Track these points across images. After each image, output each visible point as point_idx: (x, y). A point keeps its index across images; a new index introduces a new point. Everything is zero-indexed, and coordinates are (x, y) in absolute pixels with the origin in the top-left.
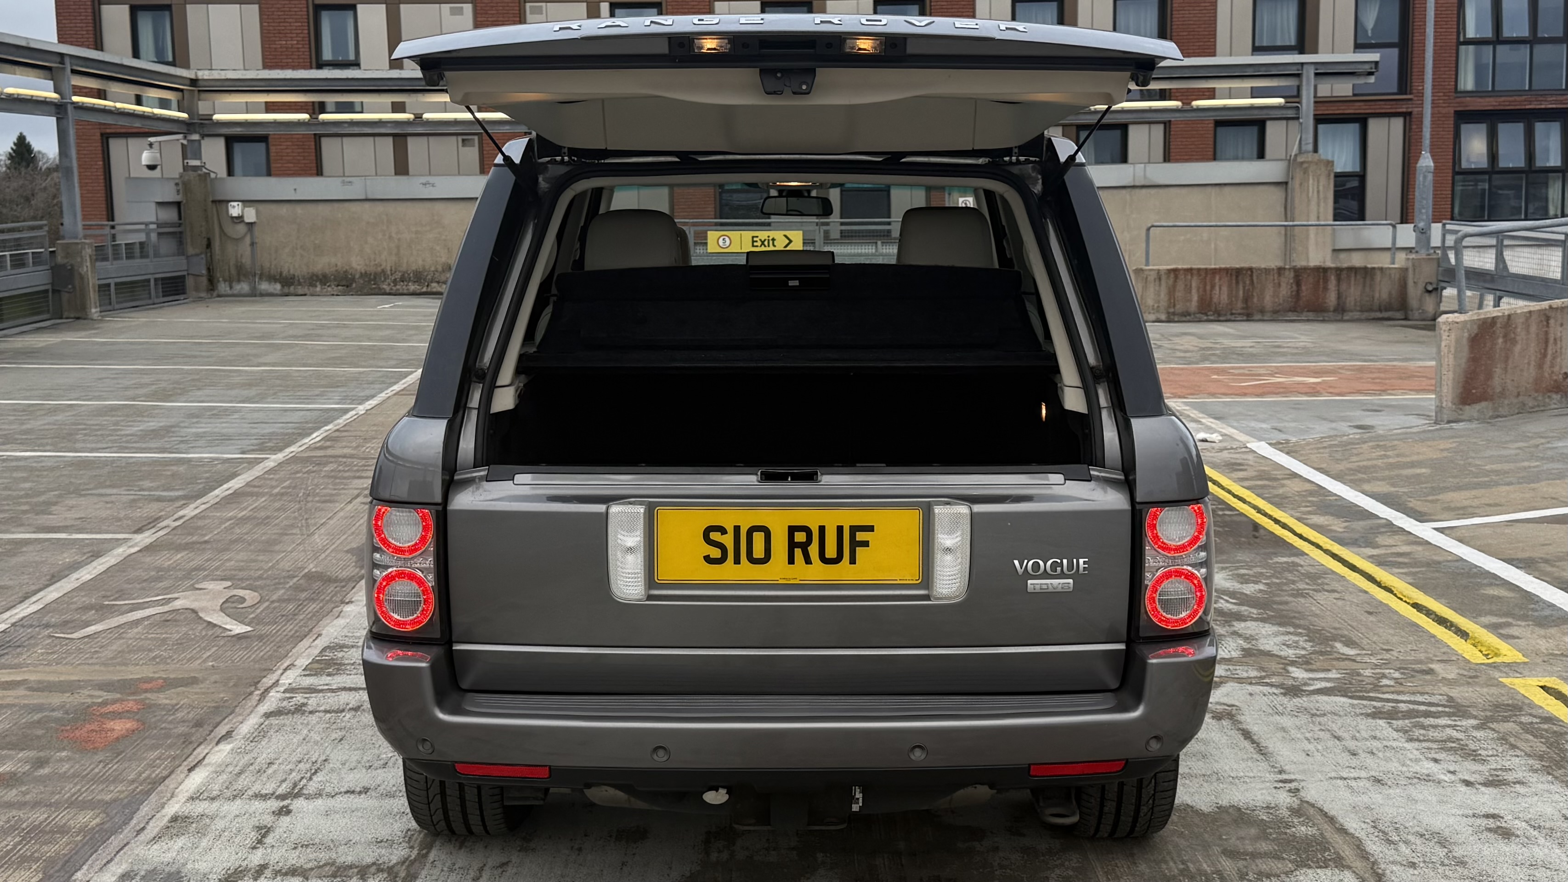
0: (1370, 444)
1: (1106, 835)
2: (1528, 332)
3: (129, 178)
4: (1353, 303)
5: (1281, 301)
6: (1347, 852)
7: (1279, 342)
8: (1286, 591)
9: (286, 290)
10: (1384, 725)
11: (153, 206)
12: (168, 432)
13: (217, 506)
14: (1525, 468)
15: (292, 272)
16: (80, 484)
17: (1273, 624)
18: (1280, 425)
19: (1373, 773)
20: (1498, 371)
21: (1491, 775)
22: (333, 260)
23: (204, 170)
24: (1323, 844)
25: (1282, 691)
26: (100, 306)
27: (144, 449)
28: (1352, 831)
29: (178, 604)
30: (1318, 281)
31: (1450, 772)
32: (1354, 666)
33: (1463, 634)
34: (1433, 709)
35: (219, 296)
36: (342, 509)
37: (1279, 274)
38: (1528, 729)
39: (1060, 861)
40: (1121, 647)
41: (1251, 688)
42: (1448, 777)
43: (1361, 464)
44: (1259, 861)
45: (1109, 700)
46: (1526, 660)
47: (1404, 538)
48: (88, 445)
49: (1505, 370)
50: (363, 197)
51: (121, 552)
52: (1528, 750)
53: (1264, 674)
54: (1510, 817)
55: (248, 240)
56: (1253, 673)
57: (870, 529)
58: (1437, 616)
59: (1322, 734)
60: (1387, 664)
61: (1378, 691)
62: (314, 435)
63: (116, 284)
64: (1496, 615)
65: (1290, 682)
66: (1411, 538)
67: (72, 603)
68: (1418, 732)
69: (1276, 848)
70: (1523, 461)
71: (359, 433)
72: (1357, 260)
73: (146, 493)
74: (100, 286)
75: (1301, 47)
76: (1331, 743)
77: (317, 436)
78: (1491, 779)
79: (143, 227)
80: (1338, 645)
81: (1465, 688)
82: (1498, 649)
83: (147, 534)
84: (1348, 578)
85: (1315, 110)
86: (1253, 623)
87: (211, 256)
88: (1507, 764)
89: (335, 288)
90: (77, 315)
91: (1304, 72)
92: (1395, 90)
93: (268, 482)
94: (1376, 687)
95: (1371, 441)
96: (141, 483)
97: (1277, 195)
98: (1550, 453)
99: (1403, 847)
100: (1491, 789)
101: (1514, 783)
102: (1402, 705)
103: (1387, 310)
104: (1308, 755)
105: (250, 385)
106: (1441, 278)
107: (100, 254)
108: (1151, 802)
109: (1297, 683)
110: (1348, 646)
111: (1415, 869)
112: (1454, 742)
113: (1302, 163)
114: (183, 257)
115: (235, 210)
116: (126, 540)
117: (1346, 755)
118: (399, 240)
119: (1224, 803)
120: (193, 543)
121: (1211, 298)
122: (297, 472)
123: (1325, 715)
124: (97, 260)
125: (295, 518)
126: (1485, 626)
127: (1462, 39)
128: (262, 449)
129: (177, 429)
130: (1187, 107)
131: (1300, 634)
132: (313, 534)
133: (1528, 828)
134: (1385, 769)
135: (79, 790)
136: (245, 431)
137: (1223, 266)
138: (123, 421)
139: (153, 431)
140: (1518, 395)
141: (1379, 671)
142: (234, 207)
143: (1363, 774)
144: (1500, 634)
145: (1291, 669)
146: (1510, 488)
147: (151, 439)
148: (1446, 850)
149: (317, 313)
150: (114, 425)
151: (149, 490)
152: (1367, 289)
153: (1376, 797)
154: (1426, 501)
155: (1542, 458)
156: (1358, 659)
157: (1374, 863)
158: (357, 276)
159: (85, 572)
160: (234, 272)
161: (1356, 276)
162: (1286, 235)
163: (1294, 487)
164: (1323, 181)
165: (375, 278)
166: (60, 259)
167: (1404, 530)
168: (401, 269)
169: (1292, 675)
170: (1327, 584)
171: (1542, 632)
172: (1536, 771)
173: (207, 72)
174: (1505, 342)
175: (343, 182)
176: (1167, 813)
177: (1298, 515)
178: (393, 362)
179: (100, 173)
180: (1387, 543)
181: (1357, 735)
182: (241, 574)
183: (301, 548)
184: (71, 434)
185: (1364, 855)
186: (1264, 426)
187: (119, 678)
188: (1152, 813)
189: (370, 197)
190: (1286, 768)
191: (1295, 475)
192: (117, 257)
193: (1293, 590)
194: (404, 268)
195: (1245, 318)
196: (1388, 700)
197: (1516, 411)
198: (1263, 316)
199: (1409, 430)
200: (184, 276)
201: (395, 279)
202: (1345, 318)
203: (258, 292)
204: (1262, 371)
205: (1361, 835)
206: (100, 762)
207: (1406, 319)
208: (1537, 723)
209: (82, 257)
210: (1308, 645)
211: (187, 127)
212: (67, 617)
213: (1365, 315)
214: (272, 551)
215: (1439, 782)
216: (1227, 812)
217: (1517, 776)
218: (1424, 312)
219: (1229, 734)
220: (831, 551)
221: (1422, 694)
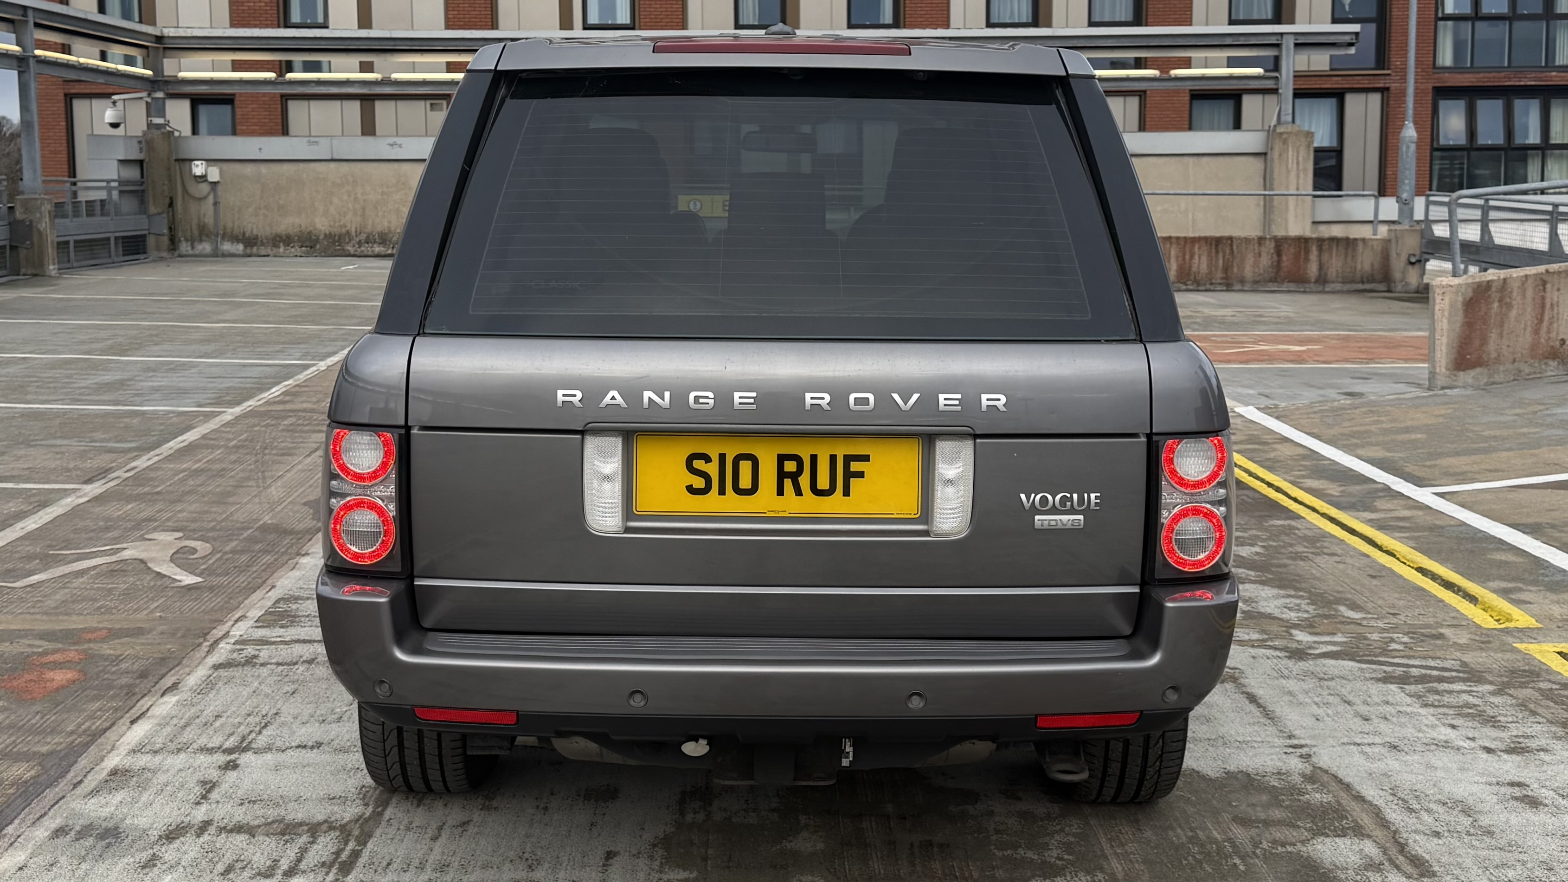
0: (1363, 410)
1: (1109, 799)
2: (1524, 297)
3: (92, 135)
4: (1334, 274)
5: (1262, 271)
6: (1366, 820)
7: (1261, 311)
8: (1283, 553)
9: (248, 251)
10: (1395, 690)
11: (116, 163)
12: (123, 385)
13: (170, 458)
14: (1524, 434)
15: (255, 232)
16: (30, 435)
17: (1272, 587)
18: (1267, 391)
19: (1388, 740)
20: (1493, 336)
21: (1513, 742)
22: (297, 221)
23: (168, 128)
24: (1340, 813)
25: (1287, 654)
26: (59, 263)
27: (98, 401)
28: (1369, 798)
29: (126, 554)
30: (1300, 252)
31: (1469, 738)
32: (1360, 630)
33: (1472, 599)
34: (1446, 674)
35: (180, 256)
36: (300, 462)
37: (1260, 244)
38: (1547, 695)
39: (1058, 827)
40: (1136, 590)
41: (1253, 651)
42: (1467, 744)
43: (1355, 429)
44: (1272, 829)
45: (1122, 647)
46: (1540, 626)
47: (1403, 502)
48: (40, 397)
49: (1501, 335)
50: (329, 157)
51: (69, 502)
52: (1549, 716)
53: (1266, 637)
54: (1536, 785)
55: (211, 199)
56: (1255, 636)
57: (866, 458)
58: (1443, 580)
59: (1331, 699)
60: (1395, 628)
61: (1386, 656)
62: (274, 390)
63: (76, 242)
64: (1505, 580)
65: (1295, 645)
66: (1411, 503)
67: (16, 552)
68: (1431, 698)
69: (1289, 815)
70: (1522, 427)
71: (320, 389)
72: (1337, 231)
73: (98, 444)
74: (59, 243)
75: (1277, 19)
76: (1341, 708)
77: (276, 391)
78: (1512, 746)
79: (104, 184)
80: (1342, 609)
81: (1477, 654)
82: (1510, 614)
83: (97, 484)
84: (1348, 542)
85: (1294, 84)
86: (1252, 585)
87: (173, 215)
88: (1529, 731)
89: (299, 249)
90: (34, 272)
91: (1284, 42)
92: (1373, 65)
93: (223, 435)
94: (1385, 652)
95: (1363, 407)
96: (94, 434)
97: (1256, 165)
98: (1549, 420)
99: (1425, 816)
100: (1514, 756)
101: (1538, 750)
102: (1414, 670)
103: (1368, 282)
104: (1318, 719)
105: (209, 341)
106: (1424, 250)
107: (59, 210)
108: (1158, 763)
109: (1301, 647)
110: (1352, 609)
111: (1439, 838)
112: (1471, 708)
113: (1281, 134)
114: (144, 216)
115: (199, 169)
116: (75, 490)
117: (1359, 721)
118: (365, 201)
119: (1232, 768)
120: (145, 494)
121: (1190, 267)
122: (255, 426)
123: (1333, 679)
124: (56, 217)
125: (251, 471)
126: (1494, 591)
127: (1440, 15)
128: (219, 402)
129: (132, 383)
130: (1165, 76)
131: (1301, 597)
132: (270, 486)
133: (1556, 797)
134: (1400, 735)
135: (14, 741)
136: (202, 385)
137: (1202, 235)
138: (76, 374)
139: (107, 384)
140: (1514, 361)
141: (1386, 635)
142: (197, 166)
143: (1377, 740)
144: (1512, 599)
145: (1294, 632)
146: (1511, 453)
147: (105, 392)
148: (1471, 819)
149: (277, 274)
150: (67, 377)
151: (102, 441)
152: (1349, 259)
153: (1392, 763)
154: (1424, 466)
155: (1542, 425)
156: (1364, 623)
157: (1395, 832)
158: (321, 237)
159: (30, 522)
160: (196, 232)
161: (1337, 246)
162: (1265, 206)
163: (1285, 451)
164: (1303, 153)
165: (339, 239)
166: (19, 215)
167: (1403, 495)
168: (367, 231)
169: (1297, 638)
170: (1326, 547)
171: (1554, 597)
172: (1559, 738)
173: (172, 30)
174: (1501, 307)
175: (309, 141)
176: (1175, 775)
177: (1292, 478)
178: (356, 321)
179: (63, 133)
180: (1386, 508)
181: (1369, 700)
182: (193, 526)
183: (257, 500)
184: (22, 387)
185: (1384, 823)
186: (1251, 392)
187: (61, 628)
188: (1159, 775)
189: (336, 157)
190: (1296, 732)
191: (1286, 440)
192: (76, 214)
193: (1291, 552)
194: (369, 229)
195: (1225, 288)
196: (1398, 665)
197: (1512, 378)
198: (1243, 286)
199: (1402, 396)
200: (144, 236)
201: (360, 241)
202: (1327, 289)
203: (220, 253)
204: (1245, 339)
205: (1380, 802)
206: (37, 713)
207: (1389, 291)
208: (1556, 689)
209: (41, 213)
210: (1311, 608)
211: (152, 84)
212: (10, 566)
213: (1347, 287)
214: (225, 503)
215: (1458, 749)
216: (1236, 778)
217: (1540, 743)
218: (1407, 284)
219: (1233, 697)
220: (823, 483)
221: (1433, 658)
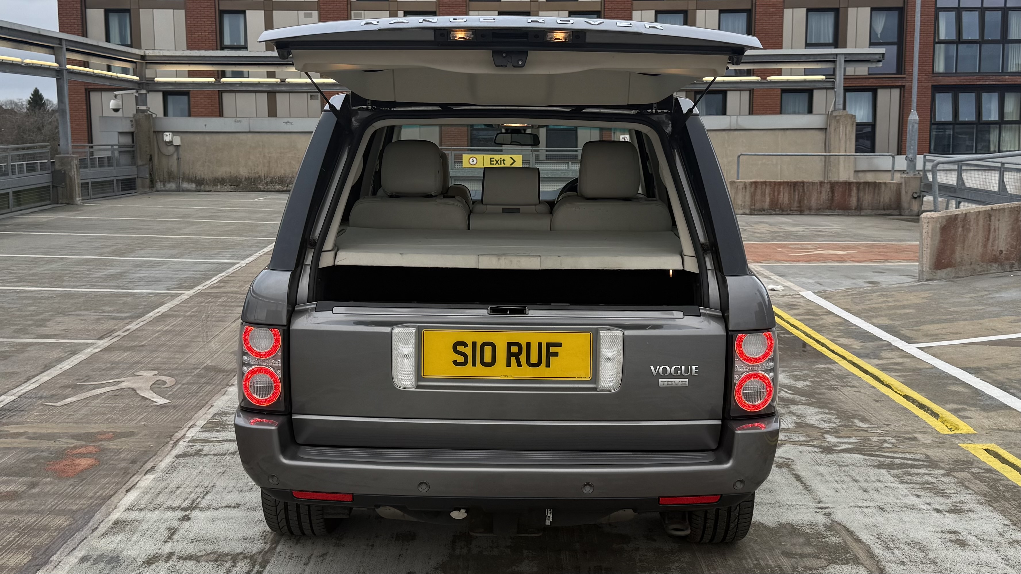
0: (878, 294)
1: (708, 541)
2: (978, 225)
3: (102, 116)
4: (867, 204)
5: (822, 203)
6: (861, 554)
7: (820, 228)
8: (823, 386)
9: (199, 188)
10: (885, 473)
11: (117, 134)
12: (122, 276)
14: (975, 310)
15: (202, 176)
16: (66, 308)
17: (815, 407)
18: (820, 281)
19: (878, 504)
20: (958, 248)
21: (953, 506)
22: (228, 169)
23: (149, 112)
24: (846, 549)
25: (821, 450)
26: (82, 196)
27: (106, 286)
28: (864, 541)
29: (123, 385)
30: (845, 191)
31: (927, 503)
32: (866, 434)
33: (936, 415)
34: (916, 463)
35: (157, 191)
36: (228, 326)
37: (821, 186)
38: (977, 476)
39: (678, 558)
40: (719, 422)
41: (801, 448)
42: (926, 507)
43: (872, 306)
44: (805, 559)
45: (711, 456)
46: (976, 432)
47: (898, 353)
49: (963, 248)
50: (248, 130)
51: (89, 352)
52: (977, 490)
53: (809, 439)
54: (965, 533)
55: (175, 156)
56: (802, 439)
57: (559, 345)
58: (919, 403)
59: (846, 478)
60: (887, 434)
61: (881, 451)
63: (93, 183)
64: (956, 403)
65: (826, 444)
66: (903, 353)
67: (58, 383)
68: (906, 478)
69: (816, 551)
70: (974, 305)
71: (242, 278)
72: (870, 178)
73: (106, 314)
74: (82, 184)
75: (836, 44)
76: (851, 484)
77: (214, 280)
78: (953, 508)
79: (110, 147)
80: (856, 421)
81: (936, 450)
82: (958, 425)
83: (107, 340)
84: (863, 378)
85: (844, 84)
86: (803, 406)
87: (152, 166)
88: (963, 499)
89: (229, 187)
90: (67, 202)
91: (838, 59)
92: (895, 72)
93: (183, 308)
94: (880, 448)
95: (878, 292)
96: (104, 308)
97: (820, 136)
98: (991, 301)
99: (897, 552)
100: (953, 515)
101: (968, 511)
102: (897, 460)
103: (888, 209)
104: (837, 491)
106: (923, 189)
107: (83, 164)
108: (736, 520)
109: (830, 445)
110: (862, 422)
111: (905, 565)
112: (929, 484)
113: (836, 116)
114: (135, 167)
117: (861, 492)
119: (783, 521)
120: (136, 346)
121: (778, 200)
122: (202, 302)
123: (847, 466)
125: (199, 331)
126: (950, 410)
127: (937, 40)
128: (180, 287)
130: (764, 81)
131: (832, 414)
132: (210, 341)
133: (976, 540)
134: (886, 501)
135: (57, 503)
136: (170, 276)
137: (786, 180)
140: (971, 264)
141: (882, 438)
142: (167, 136)
143: (872, 504)
144: (959, 415)
145: (826, 436)
146: (966, 323)
148: (924, 554)
149: (217, 203)
150: (88, 271)
151: (109, 312)
152: (876, 195)
153: (880, 519)
154: (913, 330)
155: (986, 304)
156: (869, 430)
157: (878, 562)
158: (243, 180)
159: (66, 364)
160: (166, 176)
161: (869, 187)
162: (825, 161)
163: (829, 320)
164: (849, 128)
165: (254, 180)
166: (57, 167)
167: (899, 348)
169: (827, 440)
170: (850, 382)
171: (986, 414)
172: (982, 504)
173: (151, 51)
174: (963, 231)
175: (236, 121)
176: (747, 527)
177: (832, 338)
178: (264, 234)
179: (84, 113)
180: (887, 357)
181: (868, 479)
182: (164, 367)
183: (202, 350)
184: (60, 277)
185: (872, 556)
186: (810, 281)
187: (85, 431)
188: (737, 528)
189: (252, 130)
190: (823, 499)
191: (830, 313)
192: (93, 166)
193: (828, 385)
194: (272, 175)
195: (799, 213)
196: (888, 457)
197: (970, 274)
198: (810, 212)
199: (902, 285)
200: (135, 178)
201: (267, 182)
202: (862, 214)
203: (181, 189)
204: (810, 247)
205: (870, 543)
206: (71, 485)
207: (900, 215)
208: (982, 473)
209: (71, 166)
210: (837, 421)
211: (139, 85)
212: (54, 392)
213: (875, 212)
214: (183, 352)
215: (920, 510)
216: (785, 528)
217: (969, 507)
218: (912, 211)
219: (787, 477)
220: (534, 359)
221: (909, 453)
